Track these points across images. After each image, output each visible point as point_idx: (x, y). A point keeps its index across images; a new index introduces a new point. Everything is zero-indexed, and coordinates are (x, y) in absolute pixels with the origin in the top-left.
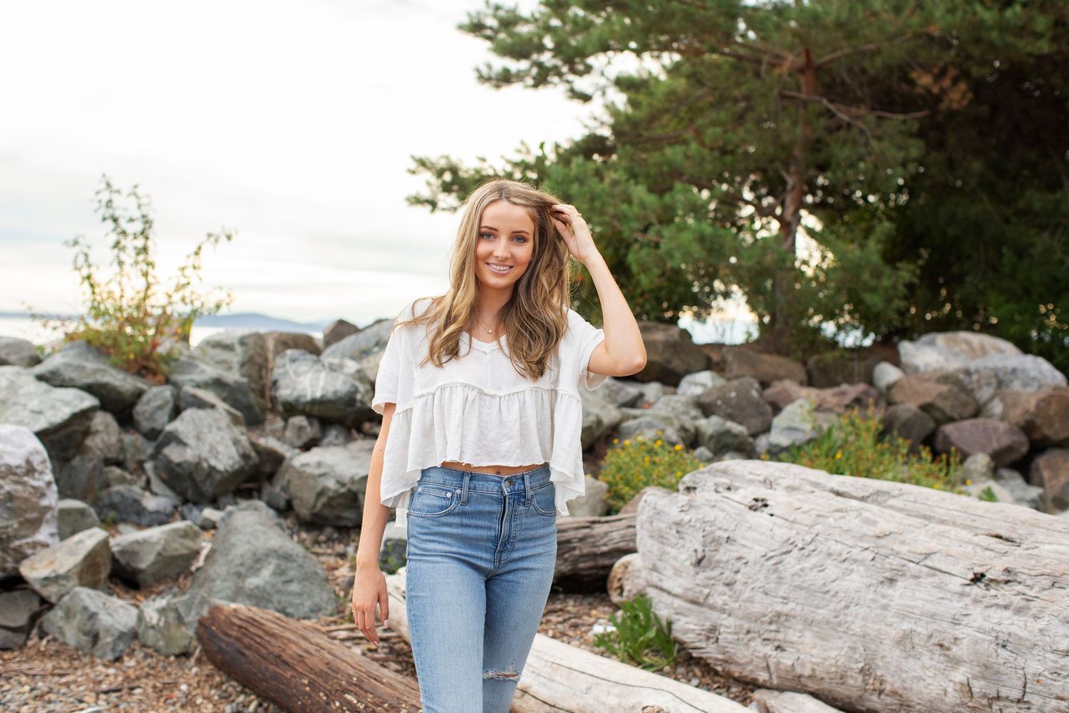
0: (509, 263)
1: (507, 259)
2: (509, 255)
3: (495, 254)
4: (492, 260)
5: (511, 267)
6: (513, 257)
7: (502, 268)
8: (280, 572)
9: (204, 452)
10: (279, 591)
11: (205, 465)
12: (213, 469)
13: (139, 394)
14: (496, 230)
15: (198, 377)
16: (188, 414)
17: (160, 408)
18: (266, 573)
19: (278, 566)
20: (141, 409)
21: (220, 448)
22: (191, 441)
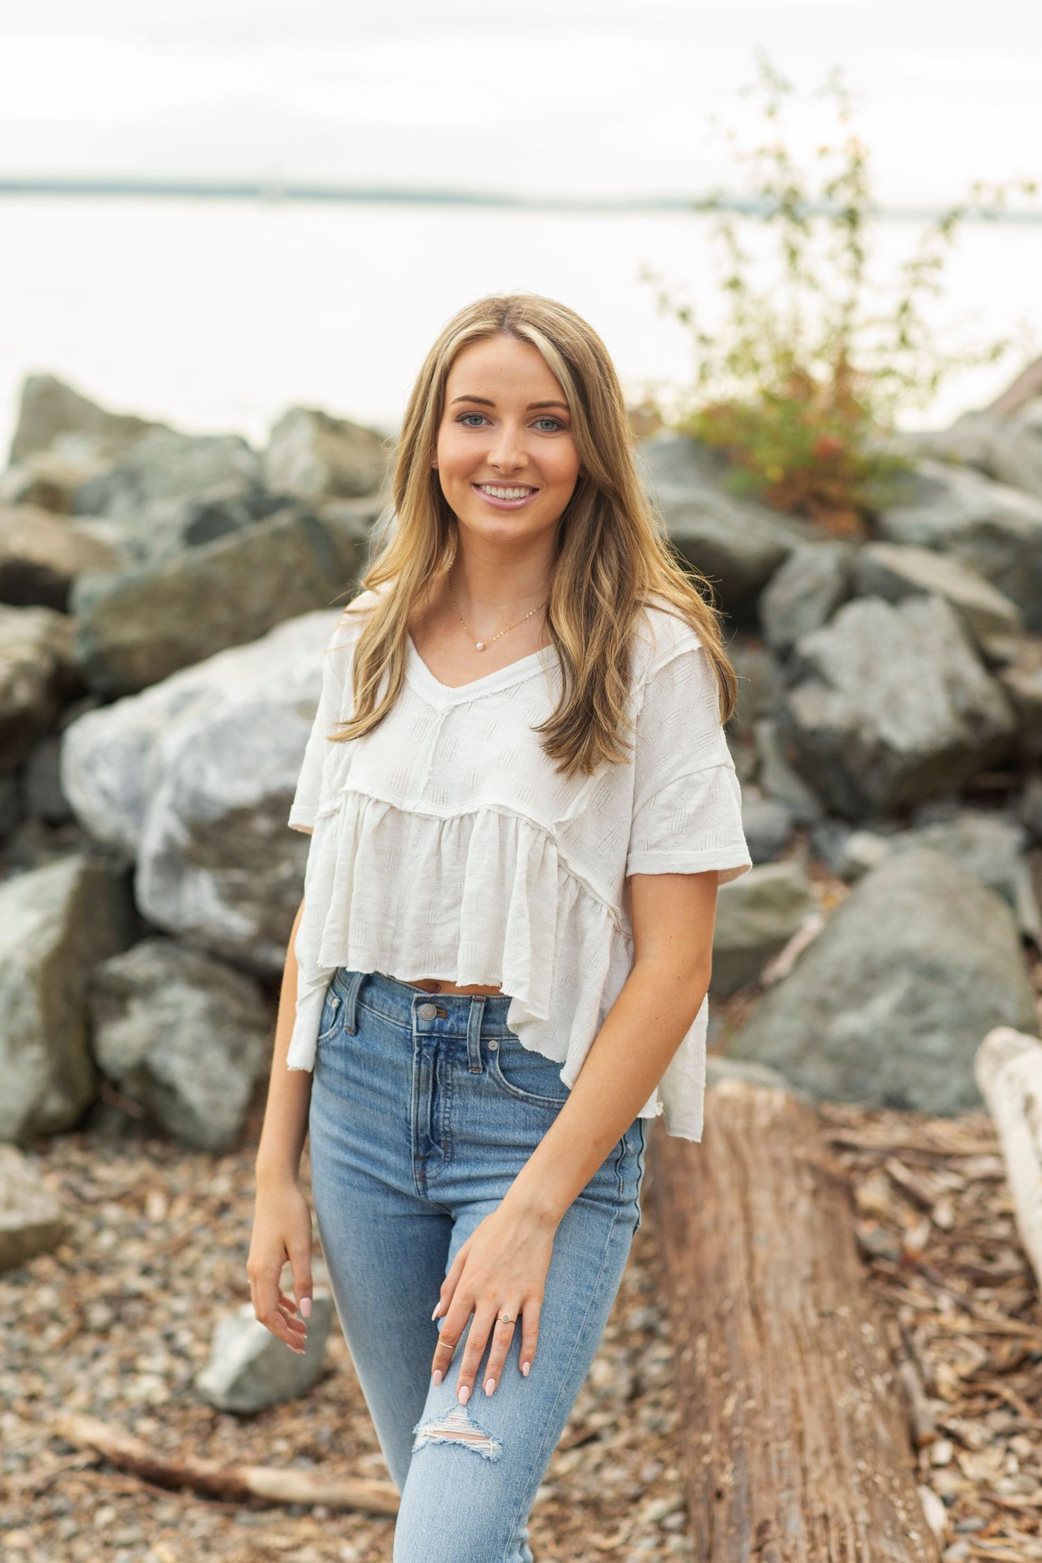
0: (526, 479)
1: (518, 469)
2: (524, 461)
3: (491, 460)
4: (485, 476)
5: (534, 490)
6: (534, 464)
7: (510, 493)
8: (913, 1005)
9: (871, 703)
10: (900, 1051)
11: (867, 736)
12: (883, 748)
13: (777, 561)
14: (489, 403)
15: (938, 518)
16: (856, 615)
17: (809, 596)
18: (882, 1006)
19: (912, 993)
20: (778, 596)
21: (913, 698)
22: (846, 678)
